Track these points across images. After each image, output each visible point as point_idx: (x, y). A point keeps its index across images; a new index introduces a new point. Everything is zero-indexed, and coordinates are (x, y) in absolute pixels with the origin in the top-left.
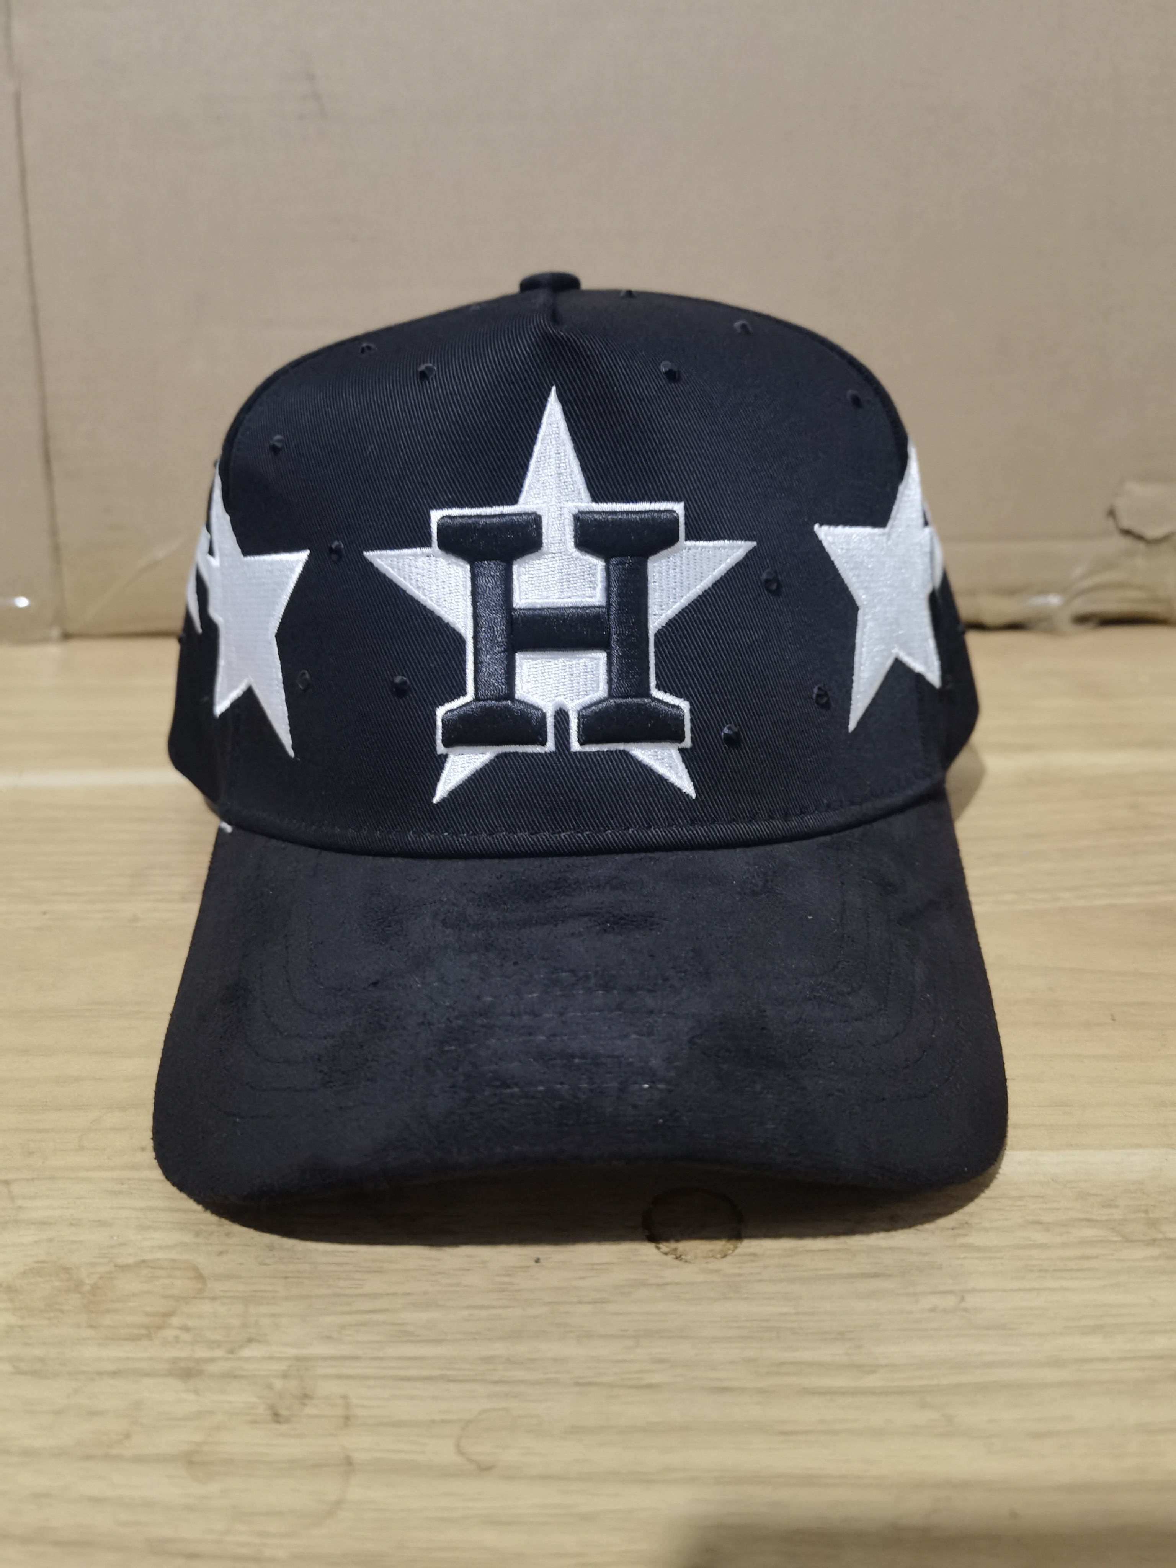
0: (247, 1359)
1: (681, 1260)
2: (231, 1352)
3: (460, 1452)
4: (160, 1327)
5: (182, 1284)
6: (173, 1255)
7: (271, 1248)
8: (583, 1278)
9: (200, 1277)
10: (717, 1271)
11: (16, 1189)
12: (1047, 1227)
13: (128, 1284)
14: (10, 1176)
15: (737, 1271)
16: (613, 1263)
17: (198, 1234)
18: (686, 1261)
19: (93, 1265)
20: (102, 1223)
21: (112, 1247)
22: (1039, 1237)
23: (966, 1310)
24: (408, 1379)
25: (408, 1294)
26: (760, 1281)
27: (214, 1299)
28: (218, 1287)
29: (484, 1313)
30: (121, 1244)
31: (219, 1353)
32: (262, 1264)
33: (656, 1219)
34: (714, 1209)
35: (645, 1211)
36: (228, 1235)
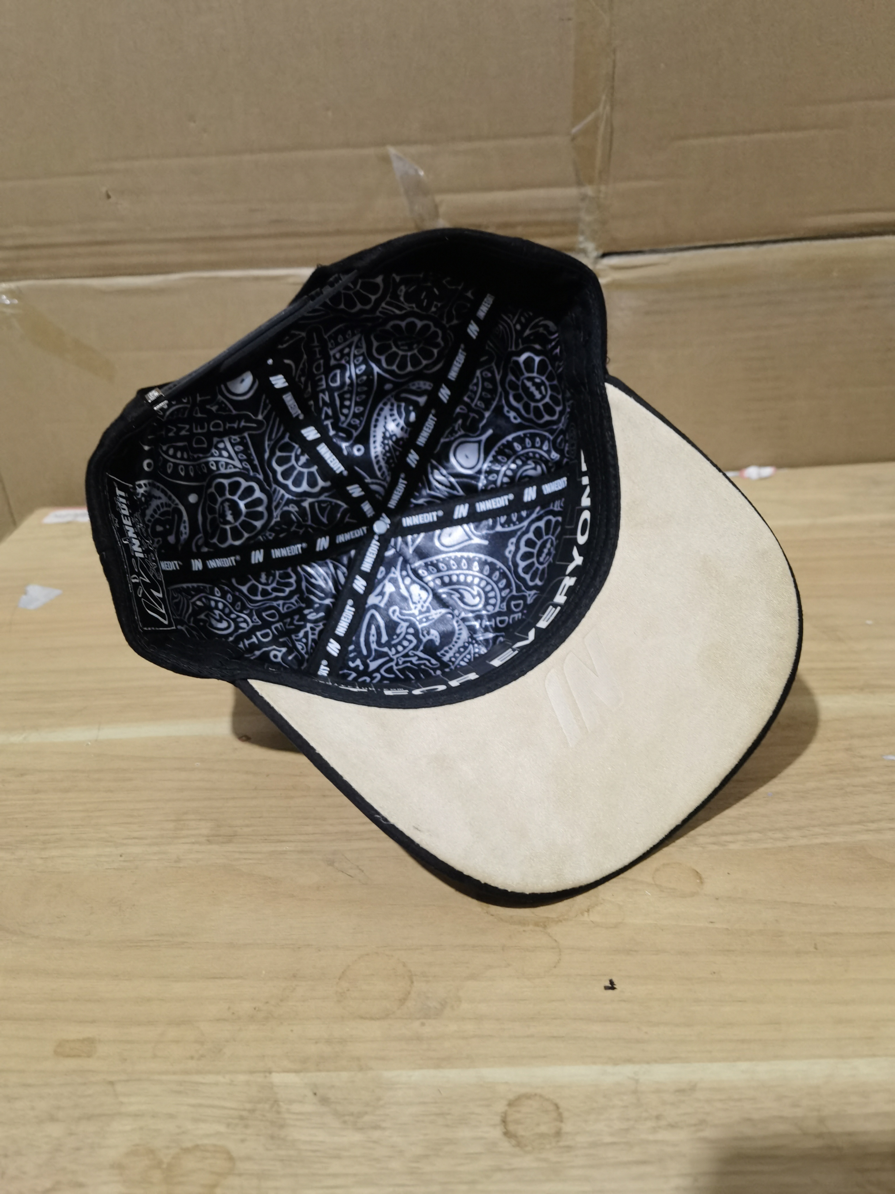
1: (524, 1150)
5: (221, 1164)
6: (214, 1141)
7: (272, 1137)
8: (463, 1164)
9: (231, 1158)
10: (546, 1160)
11: (118, 1088)
13: (190, 1163)
14: (115, 1078)
15: (558, 1160)
16: (480, 1154)
17: (228, 1126)
18: (527, 1152)
19: (168, 1147)
20: (170, 1119)
21: (178, 1134)
25: (356, 1175)
26: (574, 1167)
27: (240, 1175)
28: (242, 1166)
30: (184, 1133)
32: (267, 1149)
33: (509, 1119)
34: (546, 1111)
35: (503, 1112)
36: (246, 1127)
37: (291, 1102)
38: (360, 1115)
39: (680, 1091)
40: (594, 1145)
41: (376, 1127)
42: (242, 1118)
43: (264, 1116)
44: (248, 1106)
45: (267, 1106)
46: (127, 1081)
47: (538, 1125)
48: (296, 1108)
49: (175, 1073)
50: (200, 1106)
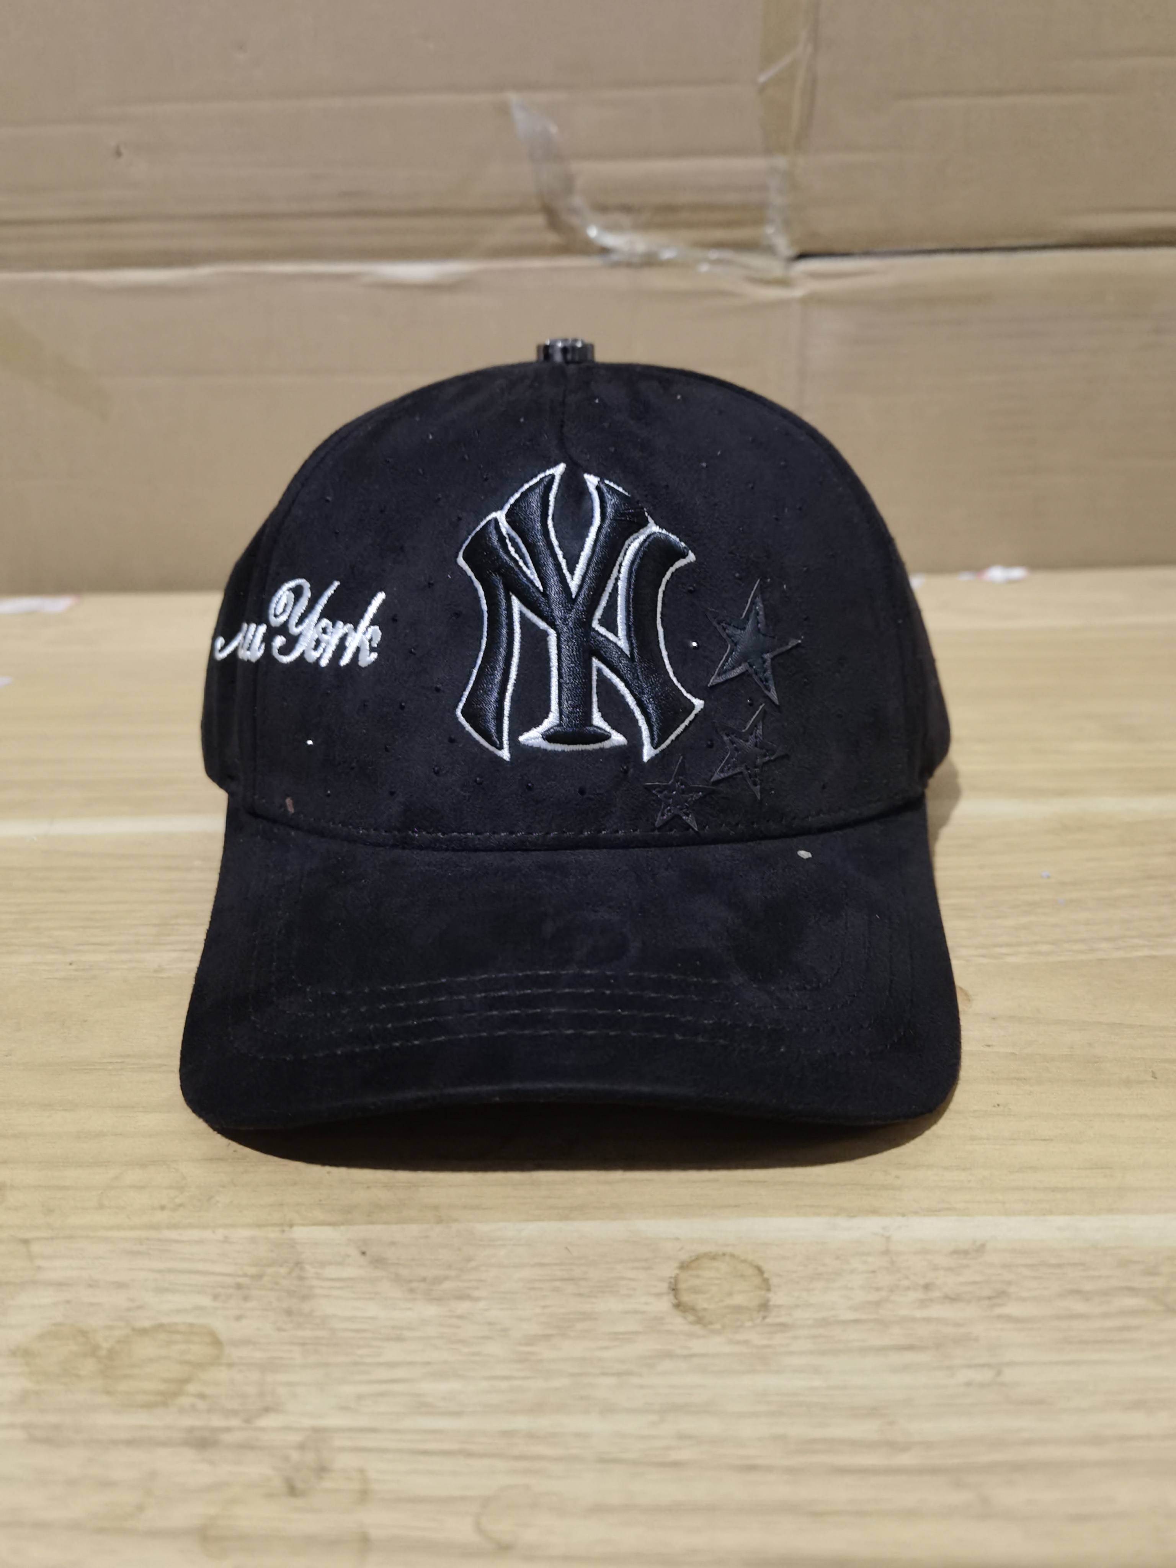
0: (263, 1429)
1: (708, 1328)
2: (248, 1421)
3: (479, 1530)
4: (177, 1395)
5: (198, 1350)
6: (190, 1319)
7: (289, 1312)
8: (607, 1348)
9: (217, 1342)
10: (746, 1342)
11: (35, 1248)
12: (1086, 1296)
13: (145, 1349)
14: (31, 1234)
15: (765, 1342)
16: (636, 1333)
17: (216, 1297)
18: (714, 1331)
19: (111, 1328)
20: (121, 1286)
21: (129, 1310)
22: (1080, 1307)
23: (1003, 1385)
24: (427, 1453)
25: (428, 1363)
26: (791, 1353)
27: (230, 1365)
28: (235, 1353)
29: (504, 1385)
30: (140, 1307)
31: (235, 1422)
32: (280, 1329)
33: (682, 1286)
34: (742, 1276)
35: (671, 1278)
36: (246, 1298)
37: (323, 1264)
38: (438, 1280)
39: (960, 1252)
40: (825, 1323)
41: (462, 1297)
42: (239, 1287)
43: (277, 1283)
44: (252, 1270)
45: (283, 1271)
46: (52, 1238)
47: (730, 1294)
48: (331, 1272)
49: (132, 1228)
50: (171, 1271)
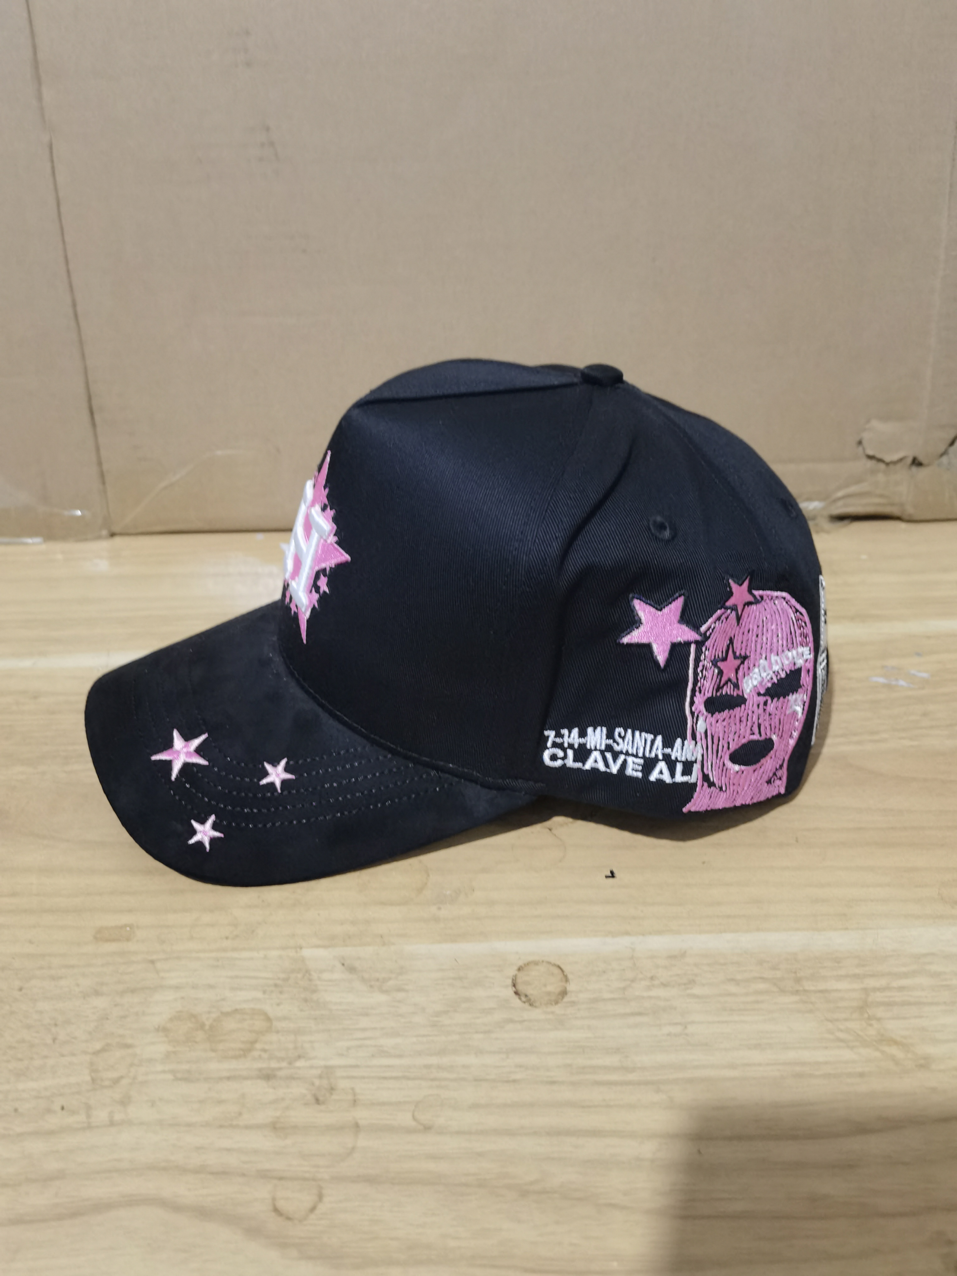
0: (299, 1068)
1: (533, 1005)
2: (290, 1063)
3: (414, 1118)
4: (250, 1050)
5: (259, 1024)
6: (251, 1005)
7: (306, 1000)
8: (478, 1018)
9: (268, 1019)
10: (553, 1013)
11: (159, 965)
12: (737, 982)
13: (230, 1024)
14: (154, 957)
15: (562, 1012)
16: (494, 1009)
17: (264, 992)
18: (536, 1007)
19: (209, 1012)
20: (211, 987)
21: (217, 1001)
22: (733, 988)
23: (687, 1035)
24: (385, 1078)
25: (383, 1028)
26: (577, 1018)
27: (277, 1032)
28: (279, 1025)
29: (424, 1039)
30: (223, 1000)
31: (284, 1064)
32: (302, 1010)
33: (519, 981)
34: (553, 974)
35: (513, 976)
36: (281, 992)
37: (322, 971)
38: (385, 980)
39: (672, 957)
40: (595, 1000)
41: (400, 990)
42: (276, 985)
43: (297, 983)
44: (282, 976)
45: (299, 976)
46: (167, 959)
47: (545, 985)
48: (326, 976)
49: (212, 951)
50: (237, 977)
